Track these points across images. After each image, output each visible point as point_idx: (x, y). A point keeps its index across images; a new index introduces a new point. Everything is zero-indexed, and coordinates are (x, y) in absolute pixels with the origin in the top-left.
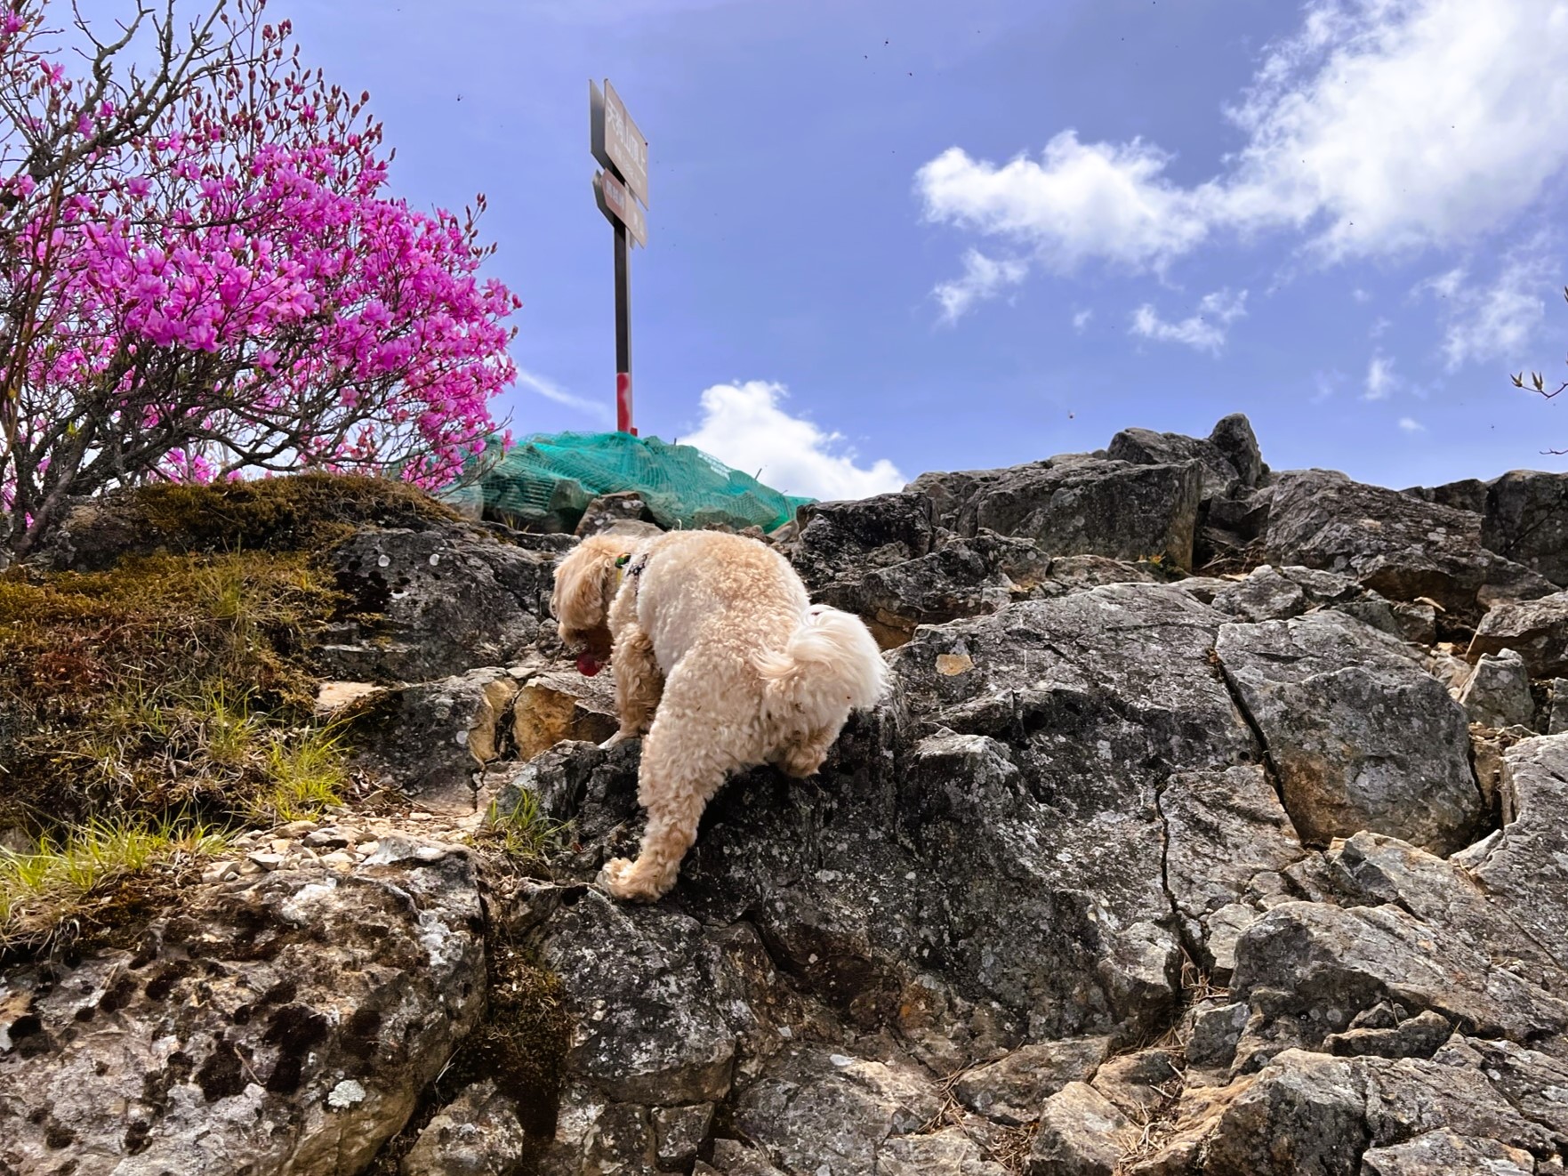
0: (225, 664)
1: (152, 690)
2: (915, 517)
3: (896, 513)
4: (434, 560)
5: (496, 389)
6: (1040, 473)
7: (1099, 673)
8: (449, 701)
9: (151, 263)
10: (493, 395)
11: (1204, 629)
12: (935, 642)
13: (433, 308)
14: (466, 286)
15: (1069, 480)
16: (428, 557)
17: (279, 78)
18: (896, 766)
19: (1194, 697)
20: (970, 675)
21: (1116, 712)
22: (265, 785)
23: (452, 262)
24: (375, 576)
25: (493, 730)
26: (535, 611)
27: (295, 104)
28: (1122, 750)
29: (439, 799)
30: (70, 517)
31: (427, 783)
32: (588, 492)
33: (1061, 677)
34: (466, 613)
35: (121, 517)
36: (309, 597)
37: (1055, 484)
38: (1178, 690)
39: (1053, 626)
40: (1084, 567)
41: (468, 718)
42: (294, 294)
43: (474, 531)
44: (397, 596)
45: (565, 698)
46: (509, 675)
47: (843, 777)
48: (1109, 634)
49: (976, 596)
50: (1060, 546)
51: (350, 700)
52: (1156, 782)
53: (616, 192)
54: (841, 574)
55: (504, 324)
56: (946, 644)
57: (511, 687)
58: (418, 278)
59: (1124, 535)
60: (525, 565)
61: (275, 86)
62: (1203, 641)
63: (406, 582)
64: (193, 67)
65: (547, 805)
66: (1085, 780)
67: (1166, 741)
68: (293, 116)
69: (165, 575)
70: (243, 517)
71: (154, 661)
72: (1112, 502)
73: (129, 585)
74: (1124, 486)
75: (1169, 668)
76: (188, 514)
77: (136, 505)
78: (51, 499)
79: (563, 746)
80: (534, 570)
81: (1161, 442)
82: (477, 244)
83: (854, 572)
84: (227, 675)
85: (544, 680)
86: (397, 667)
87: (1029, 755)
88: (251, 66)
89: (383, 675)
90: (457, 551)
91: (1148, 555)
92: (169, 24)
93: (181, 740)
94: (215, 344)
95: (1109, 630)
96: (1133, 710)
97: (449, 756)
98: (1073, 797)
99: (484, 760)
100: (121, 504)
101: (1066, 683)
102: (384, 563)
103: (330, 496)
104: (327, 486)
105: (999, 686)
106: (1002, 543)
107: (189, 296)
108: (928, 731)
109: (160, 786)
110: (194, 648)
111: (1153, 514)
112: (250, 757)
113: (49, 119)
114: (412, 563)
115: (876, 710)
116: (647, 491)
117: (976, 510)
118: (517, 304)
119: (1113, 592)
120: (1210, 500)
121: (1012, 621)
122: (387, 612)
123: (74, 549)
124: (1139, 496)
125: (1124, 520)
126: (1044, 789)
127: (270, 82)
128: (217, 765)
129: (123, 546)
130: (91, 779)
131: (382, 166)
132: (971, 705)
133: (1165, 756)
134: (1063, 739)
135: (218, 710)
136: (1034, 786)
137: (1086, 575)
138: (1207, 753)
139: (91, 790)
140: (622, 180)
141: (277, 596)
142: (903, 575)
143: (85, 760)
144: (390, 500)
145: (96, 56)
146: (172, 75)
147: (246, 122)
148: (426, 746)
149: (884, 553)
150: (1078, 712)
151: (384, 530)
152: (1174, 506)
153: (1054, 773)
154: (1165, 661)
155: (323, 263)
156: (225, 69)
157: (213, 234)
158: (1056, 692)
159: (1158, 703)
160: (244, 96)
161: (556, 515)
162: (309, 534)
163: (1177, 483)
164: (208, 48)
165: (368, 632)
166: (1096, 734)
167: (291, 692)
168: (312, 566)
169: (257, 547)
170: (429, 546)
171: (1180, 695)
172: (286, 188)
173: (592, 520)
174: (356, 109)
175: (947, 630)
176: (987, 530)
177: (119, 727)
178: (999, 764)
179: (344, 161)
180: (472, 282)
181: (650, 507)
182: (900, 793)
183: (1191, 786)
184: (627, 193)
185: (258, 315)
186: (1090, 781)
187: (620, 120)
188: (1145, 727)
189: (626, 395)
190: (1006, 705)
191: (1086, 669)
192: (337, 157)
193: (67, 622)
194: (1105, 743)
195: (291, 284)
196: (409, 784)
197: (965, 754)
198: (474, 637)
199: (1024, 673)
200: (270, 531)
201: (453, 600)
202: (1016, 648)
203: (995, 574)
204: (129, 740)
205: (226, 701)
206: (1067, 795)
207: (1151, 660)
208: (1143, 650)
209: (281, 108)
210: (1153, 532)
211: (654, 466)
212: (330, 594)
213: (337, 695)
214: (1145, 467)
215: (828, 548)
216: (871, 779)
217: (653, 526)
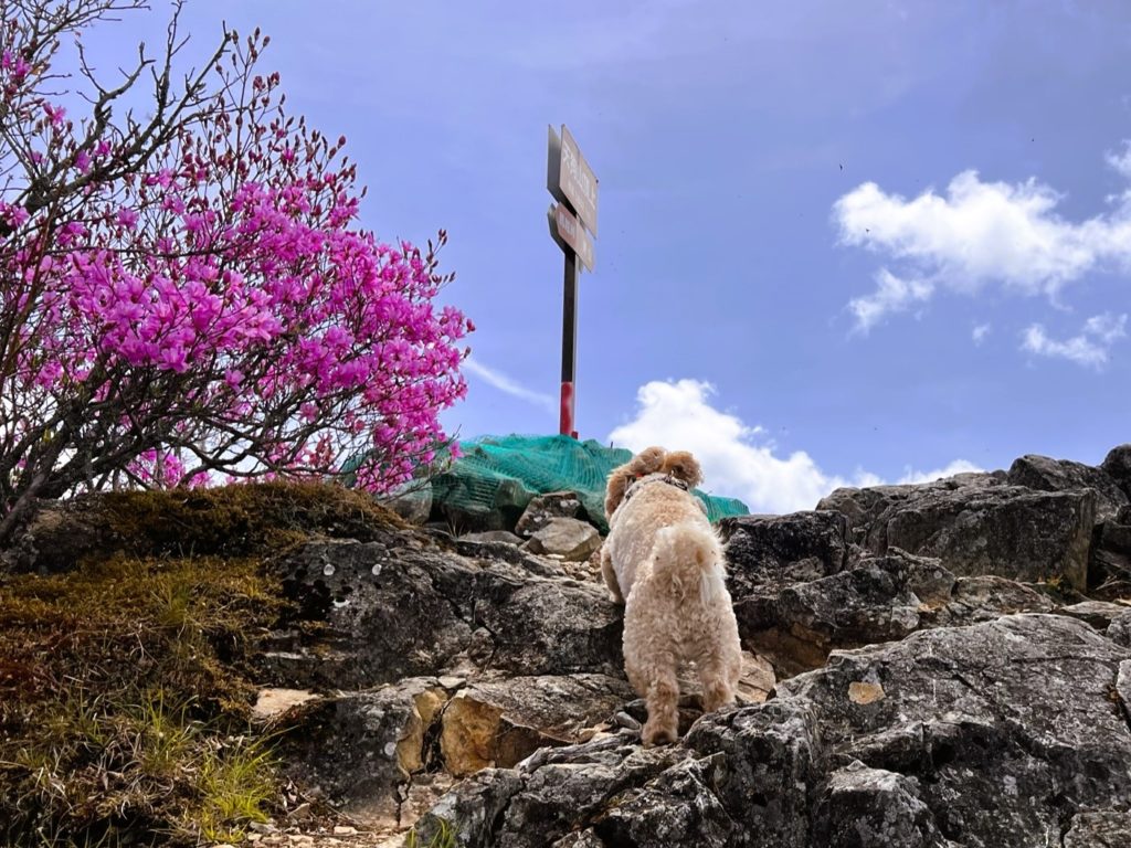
0: (168, 673)
1: (94, 697)
2: (830, 534)
3: (812, 531)
4: (376, 570)
5: (448, 402)
6: (946, 495)
7: (1006, 706)
8: (380, 713)
9: (130, 290)
10: (445, 408)
11: (1104, 663)
12: (849, 670)
13: (391, 332)
14: (423, 312)
15: (973, 503)
16: (372, 566)
17: (266, 122)
18: (808, 798)
19: (1097, 735)
20: (881, 704)
21: (1022, 747)
22: (193, 800)
23: (413, 289)
24: (320, 584)
25: (421, 741)
26: (469, 619)
27: (278, 146)
28: (1027, 785)
29: (364, 811)
30: (36, 521)
31: (354, 794)
32: (530, 491)
33: (966, 710)
34: (403, 622)
35: (84, 522)
36: (255, 605)
37: (960, 506)
38: (1081, 727)
39: (961, 656)
40: (987, 588)
41: (398, 730)
42: (261, 321)
43: (417, 539)
44: (338, 605)
45: (492, 710)
46: (440, 685)
47: (757, 808)
48: (1014, 666)
49: (886, 614)
50: (964, 565)
51: (286, 708)
52: (1061, 821)
53: (568, 222)
54: (759, 587)
55: (458, 346)
56: (859, 672)
57: (441, 697)
58: (379, 304)
59: (1024, 557)
60: (463, 575)
61: (261, 130)
62: (1104, 675)
63: (349, 591)
64: (185, 113)
65: (465, 836)
66: (992, 817)
67: (1070, 779)
68: (275, 156)
69: (120, 580)
70: (201, 524)
71: (99, 670)
72: (1013, 525)
73: (84, 591)
74: (1025, 512)
75: (1072, 703)
76: (149, 520)
77: (100, 511)
78: (22, 501)
79: (484, 774)
80: (471, 579)
81: (1057, 468)
82: (437, 272)
83: (771, 585)
84: (169, 683)
85: (473, 692)
86: (334, 675)
87: (937, 789)
88: (241, 113)
89: (320, 683)
90: (399, 561)
91: (1046, 578)
92: (166, 75)
93: (117, 750)
94: (184, 364)
95: (1015, 661)
96: (1039, 745)
97: (376, 768)
98: (979, 833)
99: (410, 771)
100: (86, 508)
101: (973, 715)
102: (329, 573)
103: (284, 504)
104: (282, 494)
105: (908, 716)
106: (911, 562)
107: (163, 321)
108: (840, 763)
109: (91, 798)
110: (139, 656)
111: (1051, 539)
112: (183, 769)
113: (51, 155)
114: (355, 572)
115: (790, 741)
116: (583, 491)
117: (886, 526)
118: (471, 328)
119: (1017, 623)
120: (1102, 525)
121: (922, 649)
122: (328, 621)
123: (37, 552)
124: (1039, 521)
125: (1024, 543)
126: (952, 824)
127: (256, 126)
128: (148, 777)
129: (84, 550)
130: (25, 790)
131: (354, 202)
132: (882, 737)
133: (1069, 794)
134: (970, 773)
135: (155, 720)
136: (942, 823)
137: (989, 596)
138: (1109, 792)
139: (26, 800)
140: (574, 212)
141: (224, 603)
142: (818, 592)
143: (21, 770)
144: (341, 508)
145: (98, 100)
146: (166, 119)
147: (231, 163)
148: (355, 757)
149: (800, 568)
150: (985, 745)
151: (332, 541)
152: (1070, 532)
153: (962, 809)
154: (1068, 696)
155: (292, 289)
156: (214, 116)
157: (193, 262)
158: (965, 725)
159: (1062, 740)
160: (233, 137)
161: (498, 512)
162: (262, 541)
163: (1073, 510)
164: (200, 97)
165: (310, 640)
166: (1003, 769)
167: (229, 700)
168: (261, 573)
169: (210, 552)
170: (373, 557)
171: (1083, 732)
172: (263, 223)
173: (531, 517)
174: (333, 152)
175: (860, 656)
176: (897, 549)
177: (57, 736)
178: (909, 803)
179: (320, 197)
180: (430, 309)
181: (585, 505)
182: (811, 826)
183: (1095, 827)
184: (578, 224)
185: (227, 338)
186: (997, 818)
187: (574, 161)
188: (1049, 764)
189: (569, 403)
190: (916, 738)
191: (993, 702)
192: (314, 193)
193: (20, 626)
194: (1011, 779)
195: (259, 312)
196: (336, 796)
197: (877, 792)
198: (410, 645)
199: (933, 703)
200: (224, 538)
201: (391, 610)
202: (926, 677)
203: (904, 593)
204: (66, 750)
205: (165, 709)
206: (975, 833)
207: (1055, 694)
208: (1047, 683)
209: (265, 150)
210: (1051, 556)
211: (591, 467)
212: (275, 602)
213: (274, 702)
214: (1044, 494)
215: (748, 561)
216: (783, 812)
217: (587, 524)
